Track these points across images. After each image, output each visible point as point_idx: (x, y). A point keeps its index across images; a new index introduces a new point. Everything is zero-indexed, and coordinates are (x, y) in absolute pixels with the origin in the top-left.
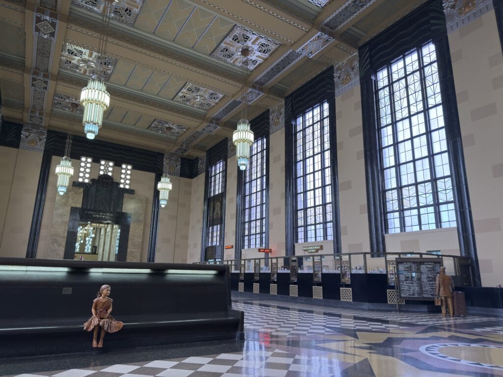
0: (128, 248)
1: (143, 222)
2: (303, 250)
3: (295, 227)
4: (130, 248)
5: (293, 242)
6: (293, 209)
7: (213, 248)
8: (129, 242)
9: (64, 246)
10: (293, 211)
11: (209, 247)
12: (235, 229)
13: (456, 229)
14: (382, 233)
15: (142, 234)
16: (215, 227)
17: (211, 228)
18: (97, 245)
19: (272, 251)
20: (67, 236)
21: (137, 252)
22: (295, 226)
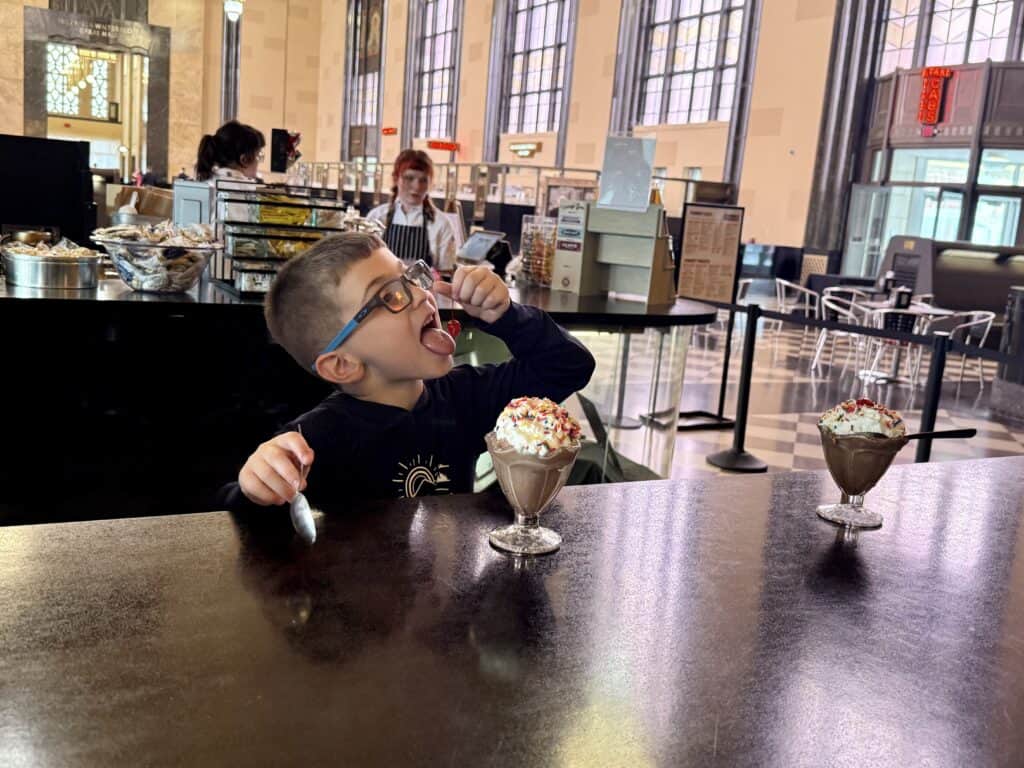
0: (171, 114)
1: (202, 52)
2: (511, 151)
3: (505, 96)
4: (177, 115)
5: (498, 131)
6: (505, 50)
7: (364, 128)
8: (172, 101)
9: (22, 101)
10: (504, 57)
11: (357, 127)
12: (401, 87)
13: (728, 125)
14: (629, 124)
15: (200, 83)
16: (370, 76)
17: (361, 78)
18: (118, 100)
19: (461, 148)
20: (25, 80)
21: (193, 126)
22: (505, 91)
